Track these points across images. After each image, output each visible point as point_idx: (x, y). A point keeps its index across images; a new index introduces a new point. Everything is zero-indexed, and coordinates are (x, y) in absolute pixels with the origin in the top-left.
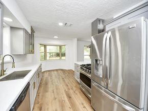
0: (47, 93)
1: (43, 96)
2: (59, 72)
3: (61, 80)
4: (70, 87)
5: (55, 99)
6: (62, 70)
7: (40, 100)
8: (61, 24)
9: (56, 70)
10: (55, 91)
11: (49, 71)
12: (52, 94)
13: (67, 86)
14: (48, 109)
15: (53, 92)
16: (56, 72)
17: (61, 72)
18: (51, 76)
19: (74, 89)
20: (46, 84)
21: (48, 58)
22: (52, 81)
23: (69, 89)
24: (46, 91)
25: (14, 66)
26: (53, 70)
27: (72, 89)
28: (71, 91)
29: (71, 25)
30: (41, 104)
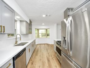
0: (37, 56)
1: (34, 57)
2: (46, 45)
3: (46, 50)
4: (50, 55)
5: (40, 60)
6: (47, 44)
7: (33, 59)
8: (44, 16)
9: (44, 44)
10: (41, 56)
11: (40, 44)
12: (40, 57)
13: (49, 54)
14: (36, 64)
15: (40, 56)
16: (43, 45)
17: (47, 45)
18: (41, 47)
19: (53, 56)
20: (37, 51)
21: (41, 37)
22: (40, 50)
23: (49, 56)
24: (36, 55)
25: (20, 40)
26: (42, 44)
27: (51, 56)
28: (50, 58)
29: (50, 15)
30: (33, 61)
